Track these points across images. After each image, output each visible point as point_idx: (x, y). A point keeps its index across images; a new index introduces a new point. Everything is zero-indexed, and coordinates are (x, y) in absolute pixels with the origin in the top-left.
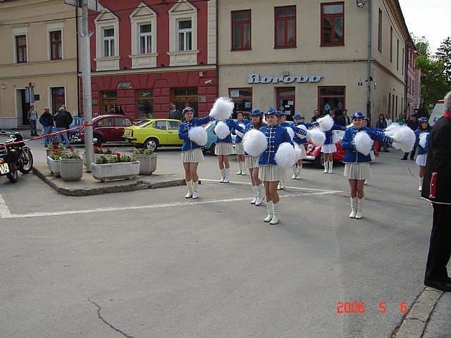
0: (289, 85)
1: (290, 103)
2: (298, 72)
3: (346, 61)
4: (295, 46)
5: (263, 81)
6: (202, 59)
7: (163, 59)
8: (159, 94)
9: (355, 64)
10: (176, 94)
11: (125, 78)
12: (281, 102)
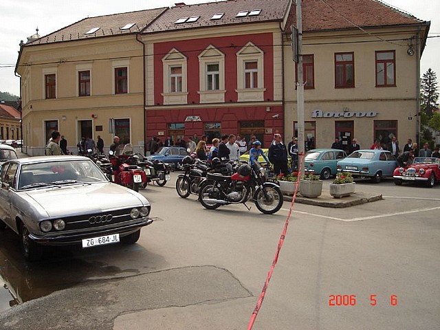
0: (348, 119)
1: (348, 134)
2: (355, 109)
3: (397, 100)
4: (353, 86)
5: (326, 116)
6: (269, 95)
7: (231, 95)
8: (227, 127)
9: (406, 102)
10: (241, 127)
11: (193, 112)
12: (339, 133)
